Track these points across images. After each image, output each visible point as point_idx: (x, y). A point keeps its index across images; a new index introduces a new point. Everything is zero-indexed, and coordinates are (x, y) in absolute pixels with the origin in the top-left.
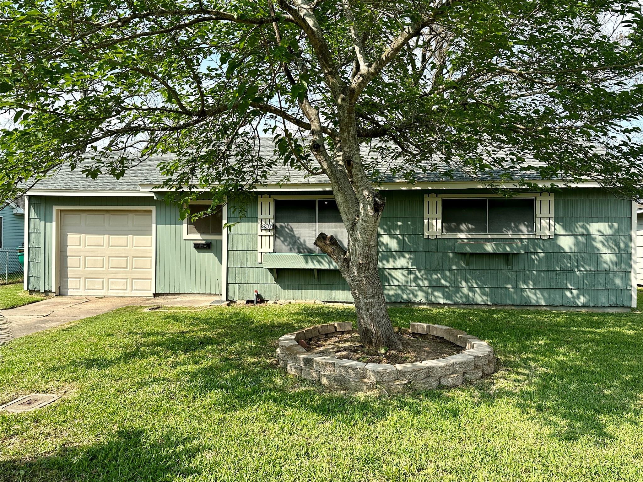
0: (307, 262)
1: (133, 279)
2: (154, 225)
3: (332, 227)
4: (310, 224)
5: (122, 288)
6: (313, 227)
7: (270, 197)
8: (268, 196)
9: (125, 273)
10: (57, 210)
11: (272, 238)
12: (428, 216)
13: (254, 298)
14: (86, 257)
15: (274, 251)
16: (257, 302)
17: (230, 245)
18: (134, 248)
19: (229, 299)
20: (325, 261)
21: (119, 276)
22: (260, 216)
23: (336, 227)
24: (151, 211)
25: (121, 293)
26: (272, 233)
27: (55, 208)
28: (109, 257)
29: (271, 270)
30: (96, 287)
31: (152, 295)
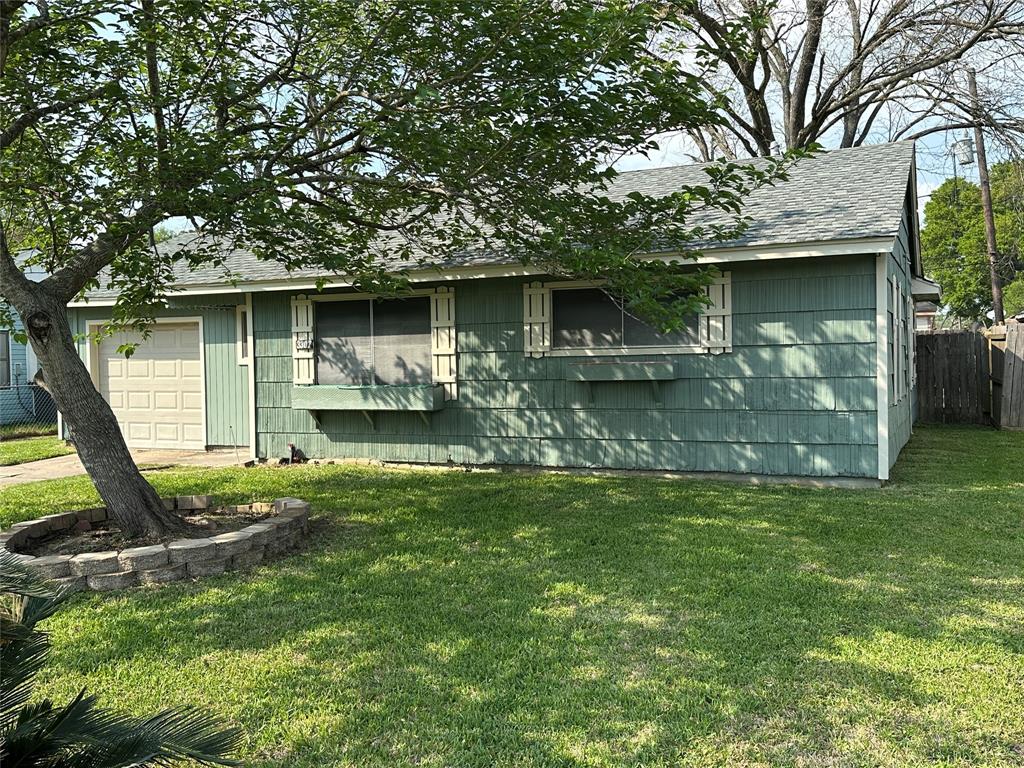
0: (365, 398)
1: (184, 424)
2: (202, 345)
3: (394, 343)
4: (363, 339)
5: (171, 436)
6: (367, 343)
7: (307, 298)
8: (305, 296)
9: (175, 414)
10: (91, 327)
11: (312, 362)
12: (530, 320)
13: (288, 455)
14: (128, 392)
15: (316, 382)
16: (293, 461)
17: (259, 374)
18: (184, 378)
19: (260, 456)
20: (392, 399)
21: (168, 419)
22: (294, 329)
23: (399, 342)
24: (198, 324)
25: (171, 445)
26: (310, 354)
27: (89, 323)
28: (155, 392)
29: (313, 412)
30: (142, 436)
31: (204, 448)
